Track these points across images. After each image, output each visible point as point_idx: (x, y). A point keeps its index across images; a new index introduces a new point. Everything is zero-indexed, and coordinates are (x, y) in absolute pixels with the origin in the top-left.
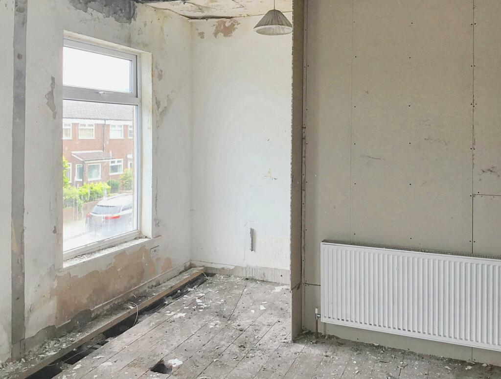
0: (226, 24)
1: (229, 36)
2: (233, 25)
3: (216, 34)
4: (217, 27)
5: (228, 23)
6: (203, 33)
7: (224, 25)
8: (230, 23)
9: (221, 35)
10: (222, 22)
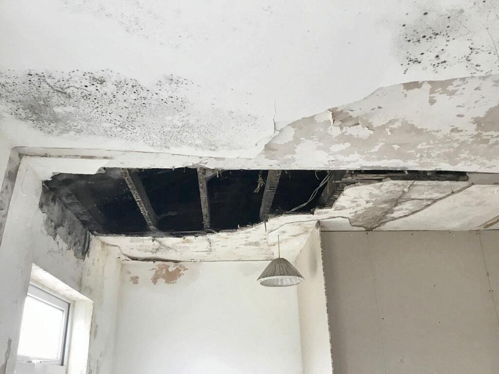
0: (169, 268)
1: (173, 283)
2: (178, 270)
3: (155, 280)
4: (157, 272)
5: (172, 268)
6: (137, 278)
7: (167, 271)
8: (175, 268)
9: (161, 281)
10: (164, 266)
